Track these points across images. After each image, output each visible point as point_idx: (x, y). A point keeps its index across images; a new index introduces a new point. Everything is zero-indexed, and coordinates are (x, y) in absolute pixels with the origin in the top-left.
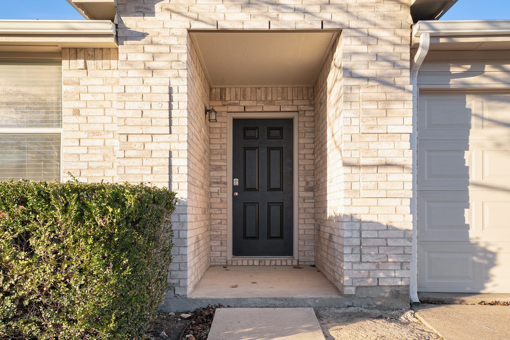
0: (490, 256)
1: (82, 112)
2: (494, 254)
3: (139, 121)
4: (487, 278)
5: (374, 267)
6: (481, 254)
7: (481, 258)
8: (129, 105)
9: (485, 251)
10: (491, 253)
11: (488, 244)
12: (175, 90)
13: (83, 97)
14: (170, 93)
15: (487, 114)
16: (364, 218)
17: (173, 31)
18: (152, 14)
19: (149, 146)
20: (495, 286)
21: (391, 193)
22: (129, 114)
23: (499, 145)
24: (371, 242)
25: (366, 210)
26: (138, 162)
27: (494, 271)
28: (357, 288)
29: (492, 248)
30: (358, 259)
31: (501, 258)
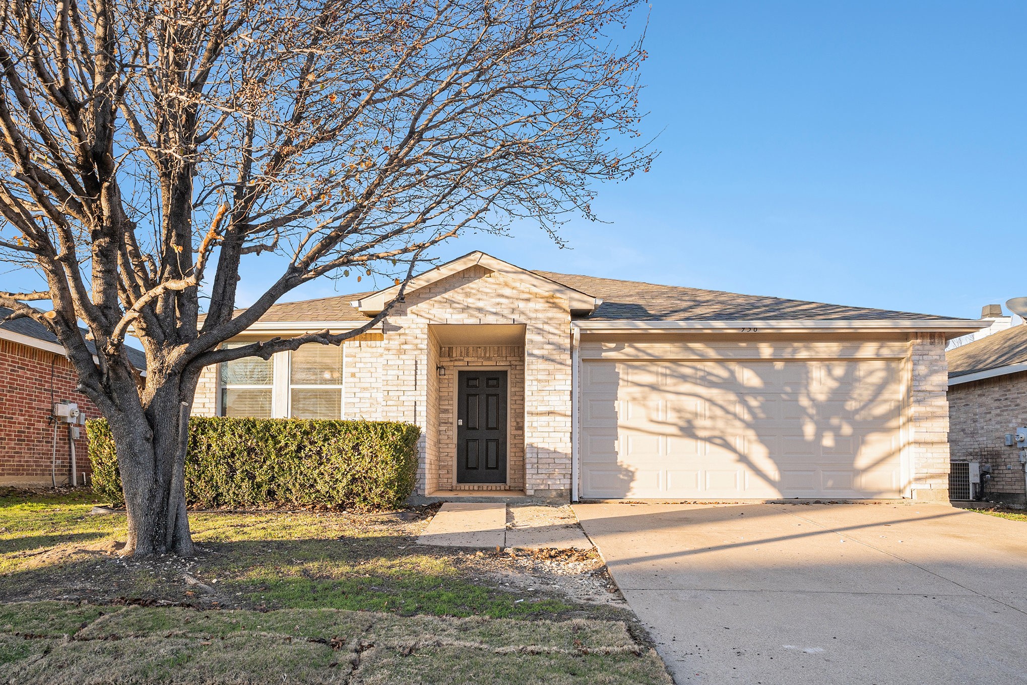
0: (630, 474)
1: (357, 375)
2: (633, 473)
3: (395, 382)
4: (629, 489)
5: (546, 477)
6: (625, 473)
7: (624, 475)
8: (390, 372)
9: (627, 470)
11: (629, 466)
12: (419, 362)
13: (358, 365)
14: (416, 365)
15: (630, 378)
16: (540, 446)
17: (419, 325)
18: (406, 315)
19: (402, 398)
20: (633, 494)
21: (557, 429)
22: (390, 378)
24: (544, 461)
25: (541, 440)
26: (395, 408)
27: (632, 484)
28: (535, 490)
29: (631, 469)
30: (536, 472)
31: (637, 475)
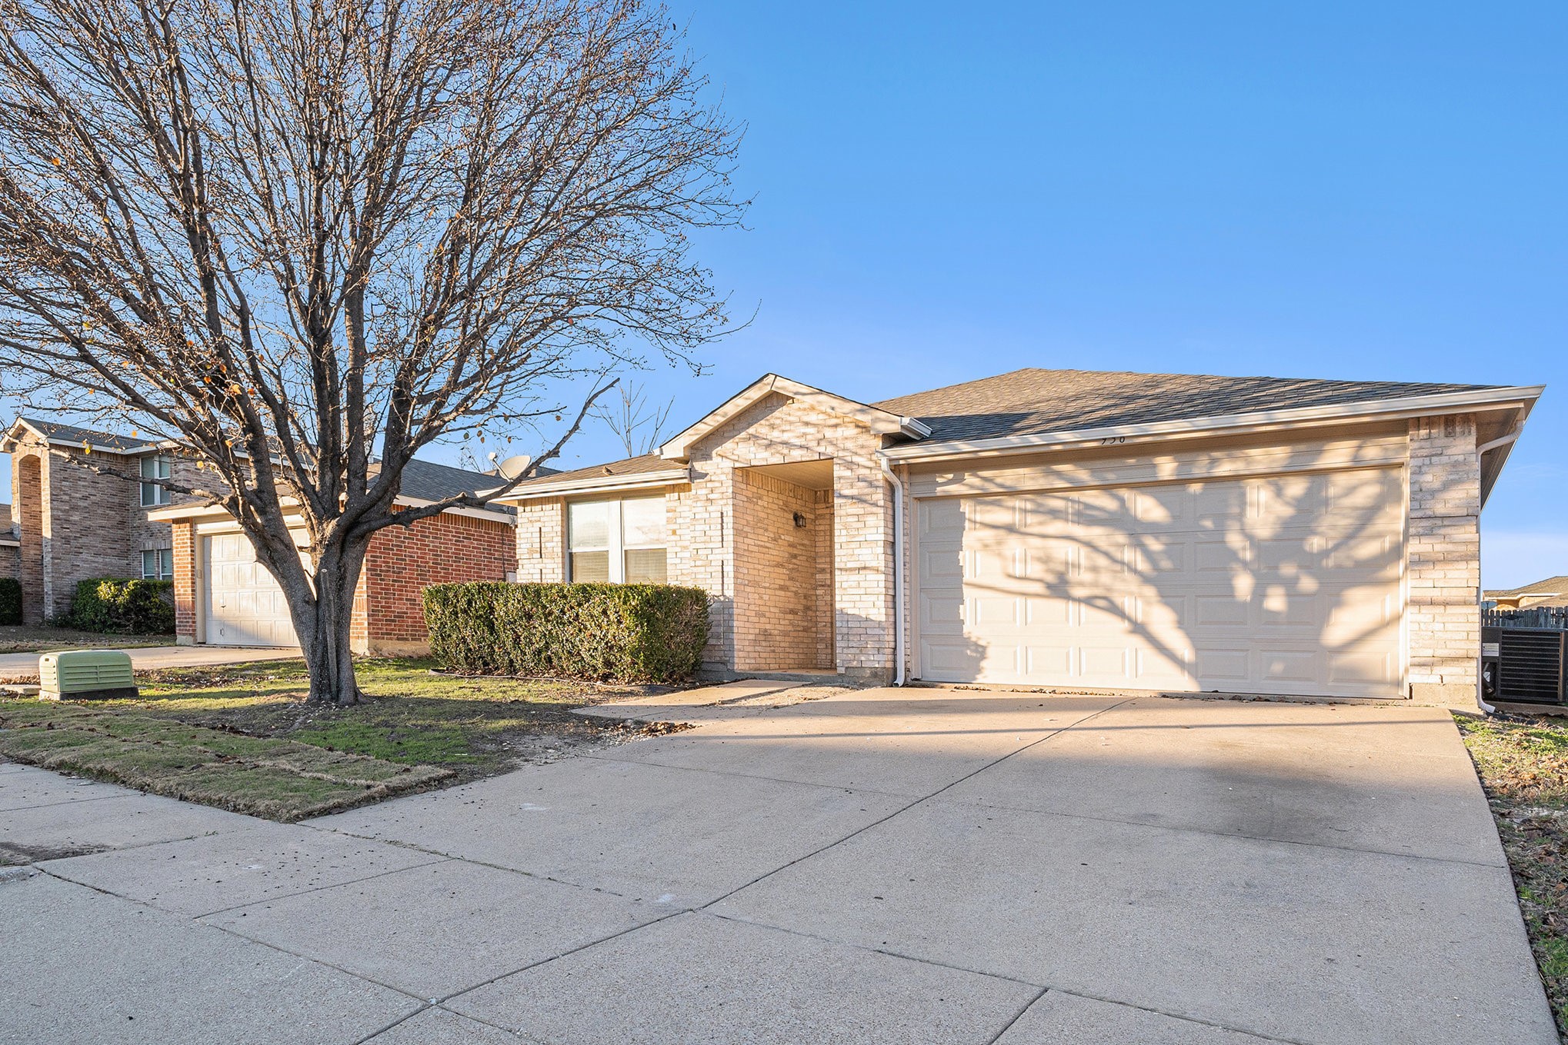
0: (980, 649)
2: (984, 648)
3: (704, 539)
4: (979, 670)
5: (858, 652)
6: (973, 648)
7: (972, 651)
8: (698, 528)
9: (976, 645)
10: (982, 646)
11: (979, 638)
12: (725, 514)
13: (679, 521)
14: (722, 517)
16: (850, 612)
17: (724, 470)
18: (711, 459)
19: (710, 557)
20: (985, 677)
21: (868, 591)
23: (986, 546)
24: (854, 631)
25: (852, 605)
26: (703, 569)
27: (983, 664)
29: (982, 643)
30: (847, 645)
